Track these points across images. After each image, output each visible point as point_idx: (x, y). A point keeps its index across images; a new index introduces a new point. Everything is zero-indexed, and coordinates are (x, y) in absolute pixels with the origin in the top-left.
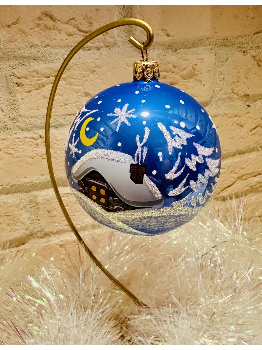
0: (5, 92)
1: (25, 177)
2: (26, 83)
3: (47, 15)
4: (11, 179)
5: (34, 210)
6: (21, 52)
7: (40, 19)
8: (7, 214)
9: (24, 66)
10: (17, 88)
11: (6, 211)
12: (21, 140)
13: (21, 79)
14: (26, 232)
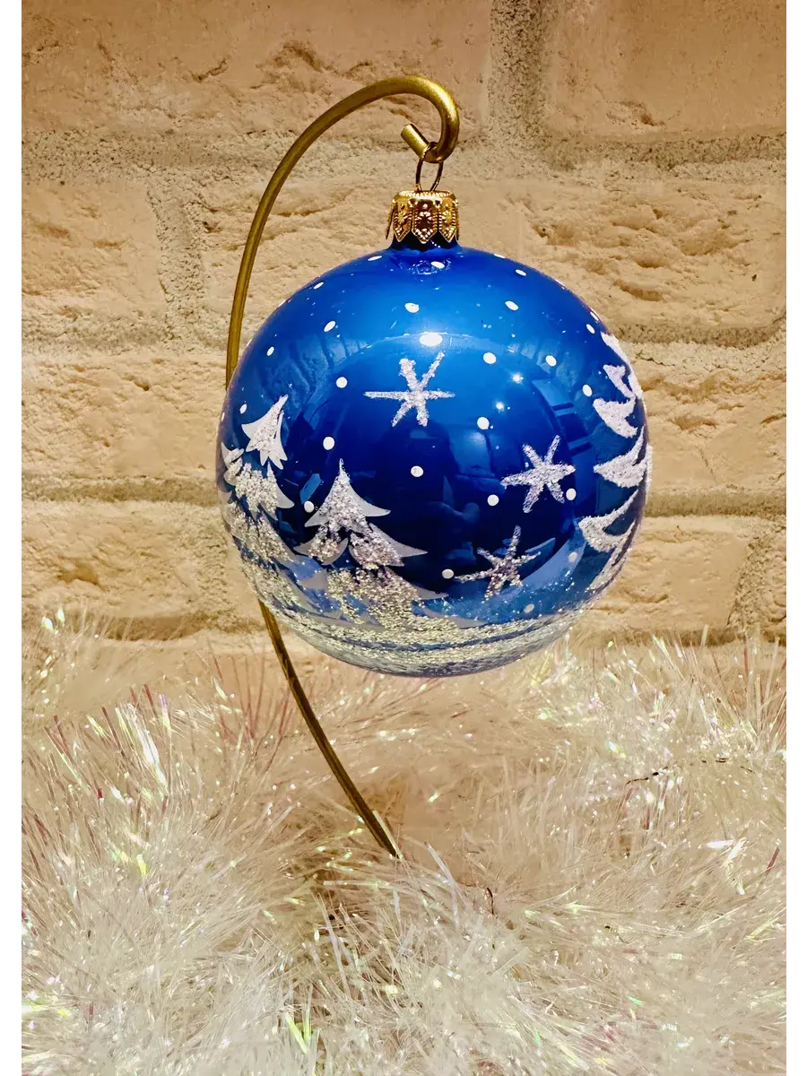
0: (175, 243)
1: (201, 466)
2: (227, 226)
3: (300, 53)
4: (166, 464)
6: (224, 146)
7: (279, 61)
8: (148, 551)
9: (227, 180)
10: (205, 236)
11: (147, 544)
12: (202, 370)
13: (217, 215)
14: (189, 606)
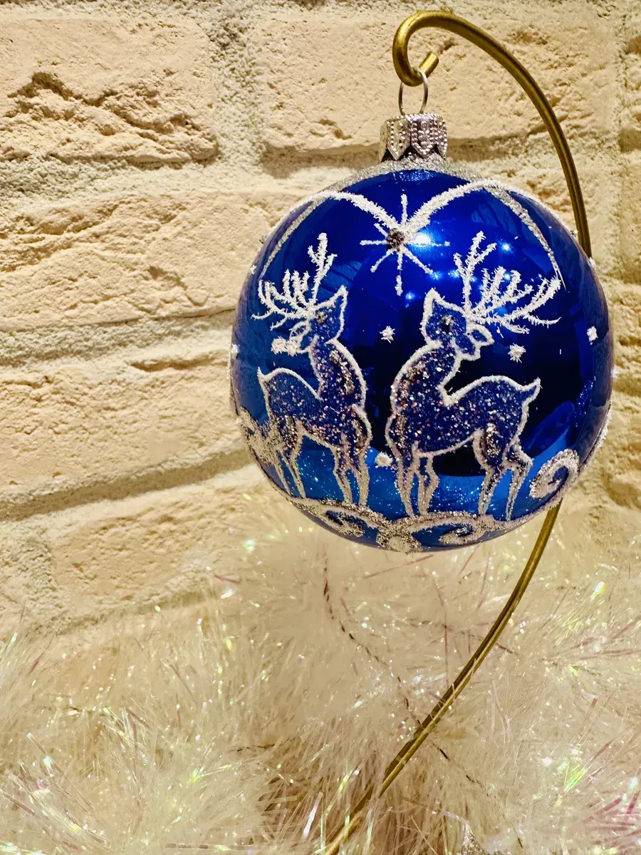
5: (39, 564)
